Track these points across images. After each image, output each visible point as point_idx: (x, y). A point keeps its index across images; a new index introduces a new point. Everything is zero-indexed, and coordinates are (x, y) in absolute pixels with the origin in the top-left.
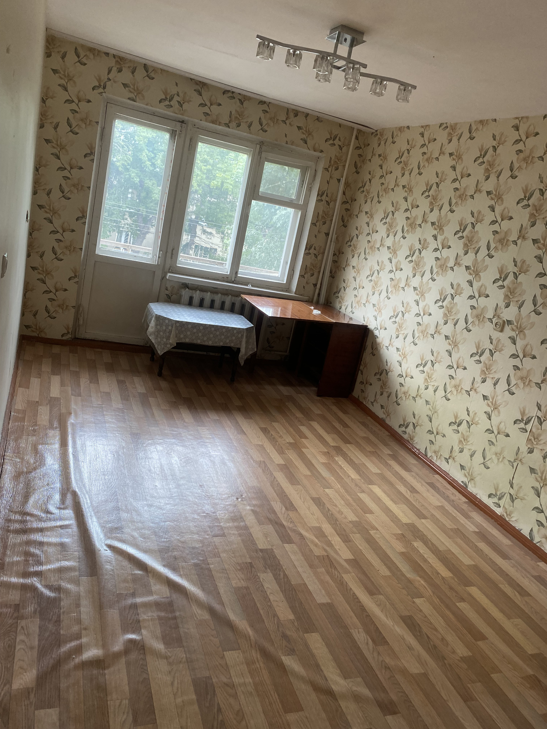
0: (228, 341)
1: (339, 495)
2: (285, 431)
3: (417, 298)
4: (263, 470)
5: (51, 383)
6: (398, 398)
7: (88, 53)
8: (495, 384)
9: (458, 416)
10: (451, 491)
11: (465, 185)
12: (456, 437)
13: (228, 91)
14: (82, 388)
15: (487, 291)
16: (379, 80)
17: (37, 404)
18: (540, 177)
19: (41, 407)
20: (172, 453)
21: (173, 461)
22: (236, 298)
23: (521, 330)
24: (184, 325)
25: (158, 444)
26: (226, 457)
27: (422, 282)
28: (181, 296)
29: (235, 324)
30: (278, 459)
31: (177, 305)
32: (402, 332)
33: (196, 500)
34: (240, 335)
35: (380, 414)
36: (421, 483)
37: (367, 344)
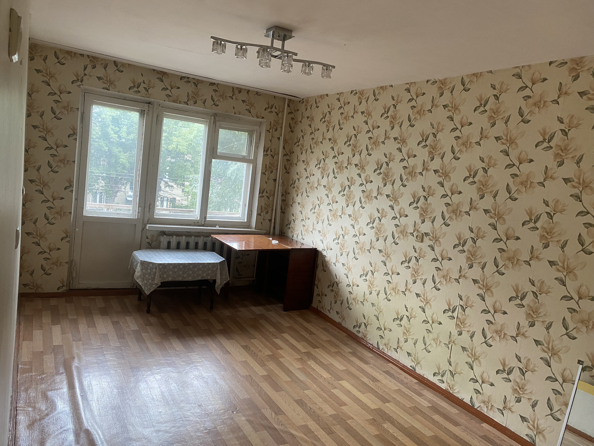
0: (205, 275)
1: (317, 394)
2: (262, 346)
3: (353, 222)
4: (250, 383)
5: (53, 333)
6: (350, 304)
7: (66, 55)
8: (424, 284)
9: (399, 313)
10: (404, 376)
11: (377, 135)
12: (401, 330)
13: (185, 77)
14: (81, 334)
15: (405, 212)
16: (307, 64)
17: (42, 354)
18: (431, 125)
19: (46, 356)
20: (170, 380)
21: (171, 387)
22: (207, 238)
23: (436, 239)
24: (166, 266)
25: (156, 374)
26: (217, 377)
27: (354, 210)
28: (160, 242)
29: (210, 260)
30: (262, 372)
31: (157, 250)
32: (345, 250)
33: (198, 419)
34: (215, 269)
35: (337, 319)
36: (379, 373)
37: (318, 263)
